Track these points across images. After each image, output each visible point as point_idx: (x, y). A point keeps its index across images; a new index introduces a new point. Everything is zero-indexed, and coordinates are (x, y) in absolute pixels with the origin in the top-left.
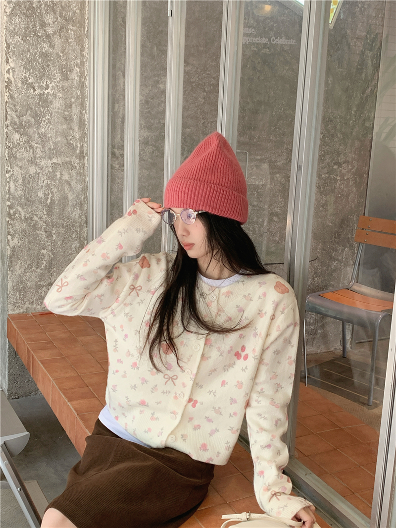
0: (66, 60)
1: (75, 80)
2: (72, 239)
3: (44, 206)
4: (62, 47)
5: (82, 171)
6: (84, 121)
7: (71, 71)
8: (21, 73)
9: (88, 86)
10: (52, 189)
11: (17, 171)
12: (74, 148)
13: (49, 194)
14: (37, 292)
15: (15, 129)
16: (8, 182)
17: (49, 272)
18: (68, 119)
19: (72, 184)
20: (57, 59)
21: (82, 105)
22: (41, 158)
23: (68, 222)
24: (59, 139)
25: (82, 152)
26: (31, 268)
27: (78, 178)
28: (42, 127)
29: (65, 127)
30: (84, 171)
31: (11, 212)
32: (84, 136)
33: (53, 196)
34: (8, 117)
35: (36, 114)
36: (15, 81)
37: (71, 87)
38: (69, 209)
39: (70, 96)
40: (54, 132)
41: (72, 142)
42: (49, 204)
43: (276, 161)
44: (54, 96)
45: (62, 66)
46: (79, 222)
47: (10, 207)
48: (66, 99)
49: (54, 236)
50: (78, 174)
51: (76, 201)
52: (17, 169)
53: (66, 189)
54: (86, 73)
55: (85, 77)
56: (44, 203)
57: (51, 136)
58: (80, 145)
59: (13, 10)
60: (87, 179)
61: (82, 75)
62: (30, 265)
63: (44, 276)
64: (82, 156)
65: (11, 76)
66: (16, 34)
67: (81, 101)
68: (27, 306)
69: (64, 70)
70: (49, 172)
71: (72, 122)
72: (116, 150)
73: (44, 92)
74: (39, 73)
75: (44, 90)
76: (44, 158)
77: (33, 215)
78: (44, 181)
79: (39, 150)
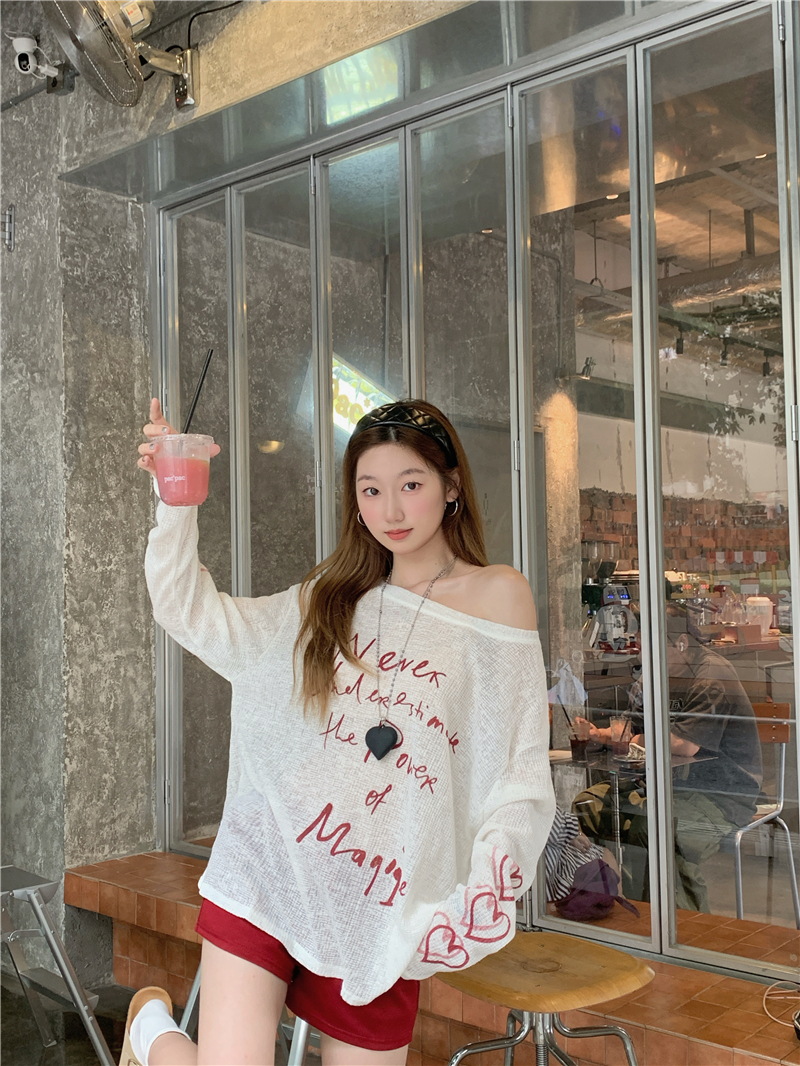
0: (130, 528)
2: (138, 755)
3: (106, 714)
4: (126, 513)
5: (148, 664)
7: (136, 540)
8: (82, 547)
10: (115, 690)
11: (77, 672)
12: (140, 635)
13: (112, 697)
14: (98, 833)
15: (74, 617)
16: (67, 687)
17: (112, 803)
18: (132, 600)
19: (137, 681)
20: (120, 528)
22: (103, 651)
23: (133, 733)
24: (123, 625)
25: (148, 639)
27: (144, 673)
28: (105, 612)
30: (150, 663)
31: (70, 725)
33: (116, 700)
34: (68, 603)
35: (98, 597)
36: (76, 557)
37: (136, 560)
38: (134, 715)
40: (117, 617)
41: (137, 628)
42: (111, 711)
44: (118, 572)
46: (145, 732)
47: (68, 719)
49: (117, 753)
50: (145, 667)
51: (142, 703)
52: (76, 667)
53: (131, 688)
56: (106, 710)
57: (114, 623)
58: (146, 631)
59: (73, 474)
60: (154, 674)
62: (90, 796)
63: (106, 810)
64: (147, 645)
65: (71, 552)
66: (77, 501)
68: (86, 855)
70: (112, 668)
71: (138, 602)
73: (106, 569)
74: (102, 547)
75: (106, 567)
76: (107, 651)
77: (93, 727)
78: (106, 681)
79: (101, 641)
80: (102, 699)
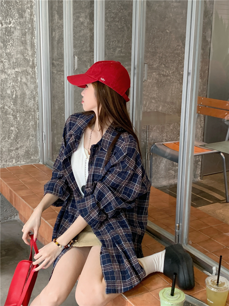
0: (21, 5)
1: (27, 18)
2: (30, 119)
3: (11, 99)
5: (34, 76)
6: (34, 43)
7: (25, 12)
9: (36, 21)
10: (16, 88)
12: (28, 61)
13: (14, 91)
14: (9, 154)
17: (16, 141)
18: (24, 43)
19: (28, 84)
20: (16, 4)
21: (32, 34)
22: (8, 68)
23: (26, 109)
24: (19, 56)
26: (5, 139)
27: (32, 81)
28: (8, 49)
29: (22, 48)
30: (35, 76)
32: (34, 53)
33: (17, 93)
35: (4, 40)
37: (25, 22)
38: (27, 100)
39: (24, 28)
40: (15, 51)
41: (27, 58)
42: (14, 98)
43: (152, 65)
44: (15, 28)
45: (19, 9)
46: (33, 109)
48: (22, 30)
49: (18, 118)
50: (32, 78)
51: (31, 95)
53: (24, 87)
54: (34, 13)
55: (34, 15)
56: (11, 97)
57: (14, 54)
58: (32, 59)
60: (37, 81)
61: (31, 14)
62: (4, 137)
63: (13, 144)
64: (33, 67)
67: (32, 31)
68: (3, 163)
69: (20, 11)
70: (14, 77)
71: (27, 44)
72: (54, 62)
73: (8, 26)
74: (5, 14)
75: (8, 25)
76: (10, 68)
77: (4, 105)
78: (10, 83)
79: (7, 63)
80: (9, 92)
